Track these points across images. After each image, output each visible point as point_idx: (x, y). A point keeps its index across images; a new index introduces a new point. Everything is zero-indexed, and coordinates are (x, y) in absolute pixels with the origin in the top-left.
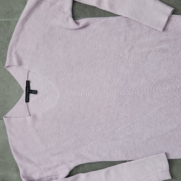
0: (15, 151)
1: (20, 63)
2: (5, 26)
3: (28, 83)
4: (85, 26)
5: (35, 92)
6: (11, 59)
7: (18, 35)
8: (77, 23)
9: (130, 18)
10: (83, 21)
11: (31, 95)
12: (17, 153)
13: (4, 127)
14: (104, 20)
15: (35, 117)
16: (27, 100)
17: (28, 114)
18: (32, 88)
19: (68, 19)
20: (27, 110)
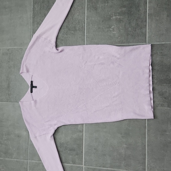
1: (28, 71)
2: (20, 51)
3: (32, 82)
4: (61, 51)
5: (36, 87)
6: (23, 69)
7: (27, 56)
8: (57, 50)
10: (60, 49)
11: (33, 89)
12: (27, 121)
14: (72, 47)
15: (36, 102)
16: (32, 92)
17: (32, 100)
18: (34, 85)
19: (53, 48)
20: (32, 97)
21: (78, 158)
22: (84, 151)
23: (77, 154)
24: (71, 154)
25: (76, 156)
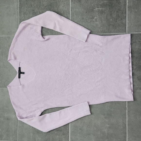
0: (13, 103)
1: (15, 58)
2: (7, 39)
3: (20, 68)
4: (48, 40)
5: (24, 73)
6: (11, 56)
7: (14, 44)
8: (44, 38)
9: (70, 35)
10: (46, 37)
11: (21, 75)
12: (14, 104)
13: (8, 91)
14: (57, 36)
15: (23, 86)
16: (19, 77)
17: (20, 84)
18: (22, 71)
19: (39, 36)
20: (19, 82)
21: (64, 138)
22: (71, 131)
23: (64, 134)
24: (58, 134)
25: (63, 136)
